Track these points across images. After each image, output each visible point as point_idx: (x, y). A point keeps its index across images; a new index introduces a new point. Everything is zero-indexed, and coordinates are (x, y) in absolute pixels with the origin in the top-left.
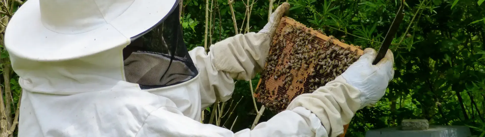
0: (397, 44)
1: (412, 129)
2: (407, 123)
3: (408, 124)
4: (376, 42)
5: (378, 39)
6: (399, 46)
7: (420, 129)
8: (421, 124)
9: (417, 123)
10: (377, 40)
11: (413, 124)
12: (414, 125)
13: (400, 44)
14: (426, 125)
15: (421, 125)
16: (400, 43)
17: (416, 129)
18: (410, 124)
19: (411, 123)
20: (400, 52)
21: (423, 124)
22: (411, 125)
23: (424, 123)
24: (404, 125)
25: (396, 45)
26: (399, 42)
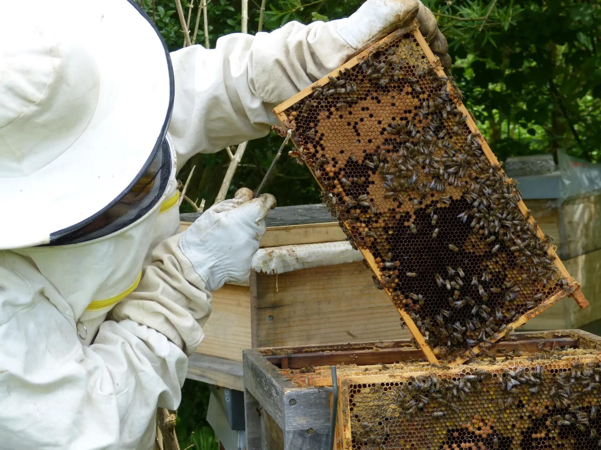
0: (482, 18)
1: (525, 174)
2: (514, 163)
3: (517, 166)
4: (444, 17)
5: (448, 10)
6: (488, 22)
7: (539, 173)
8: (541, 163)
9: (533, 163)
10: (447, 12)
11: (527, 165)
12: (528, 167)
13: (489, 17)
14: (549, 165)
15: (541, 165)
16: (487, 15)
17: (531, 173)
18: (521, 165)
19: (523, 163)
20: (491, 33)
21: (544, 163)
22: (524, 166)
23: (547, 161)
24: (511, 168)
25: (481, 20)
26: (485, 15)
